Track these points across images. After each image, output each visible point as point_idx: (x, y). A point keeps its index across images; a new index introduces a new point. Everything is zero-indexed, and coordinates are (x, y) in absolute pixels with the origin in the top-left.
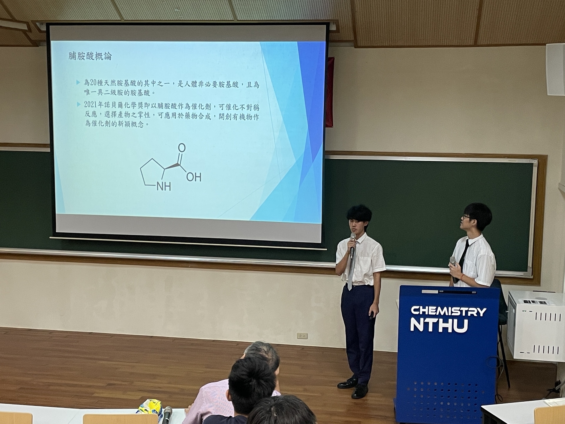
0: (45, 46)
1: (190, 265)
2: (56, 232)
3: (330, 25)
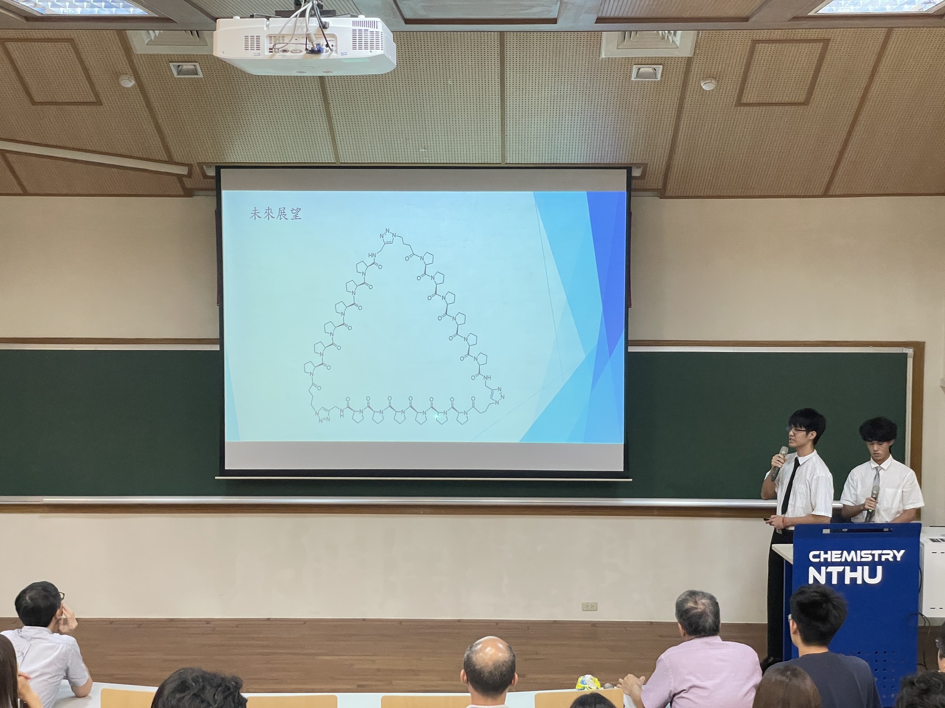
2: (226, 469)
3: (633, 170)
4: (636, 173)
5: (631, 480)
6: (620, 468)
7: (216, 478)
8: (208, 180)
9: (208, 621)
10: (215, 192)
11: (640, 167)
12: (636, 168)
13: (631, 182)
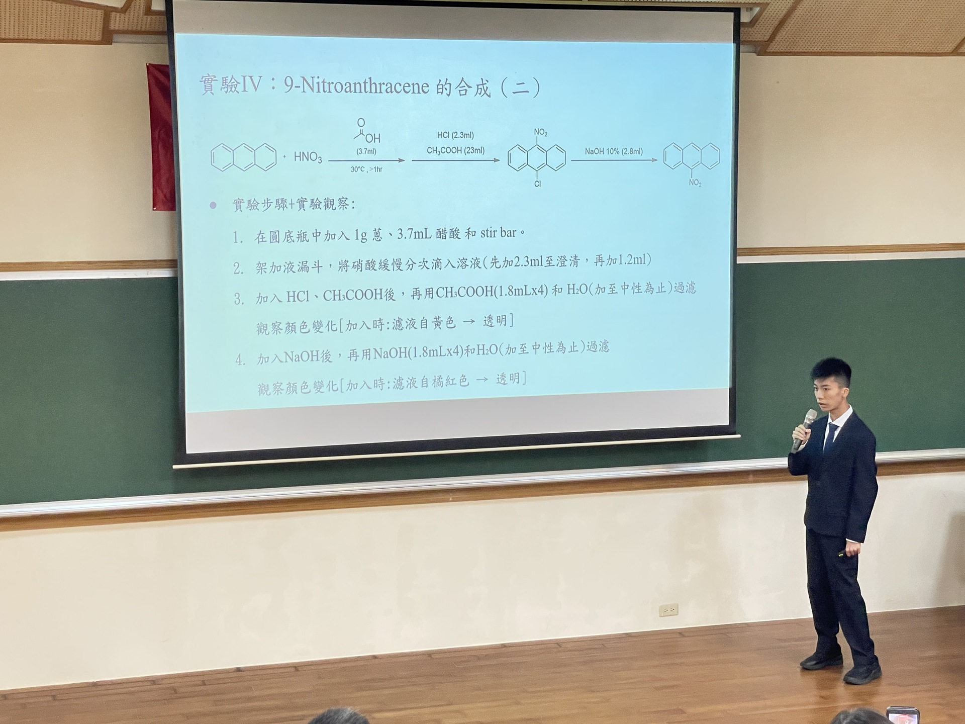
0: (164, 43)
1: (451, 497)
2: (187, 453)
4: (745, 18)
5: (739, 436)
6: (726, 422)
7: (175, 467)
8: (148, 17)
9: (154, 681)
12: (747, 11)
13: (740, 30)
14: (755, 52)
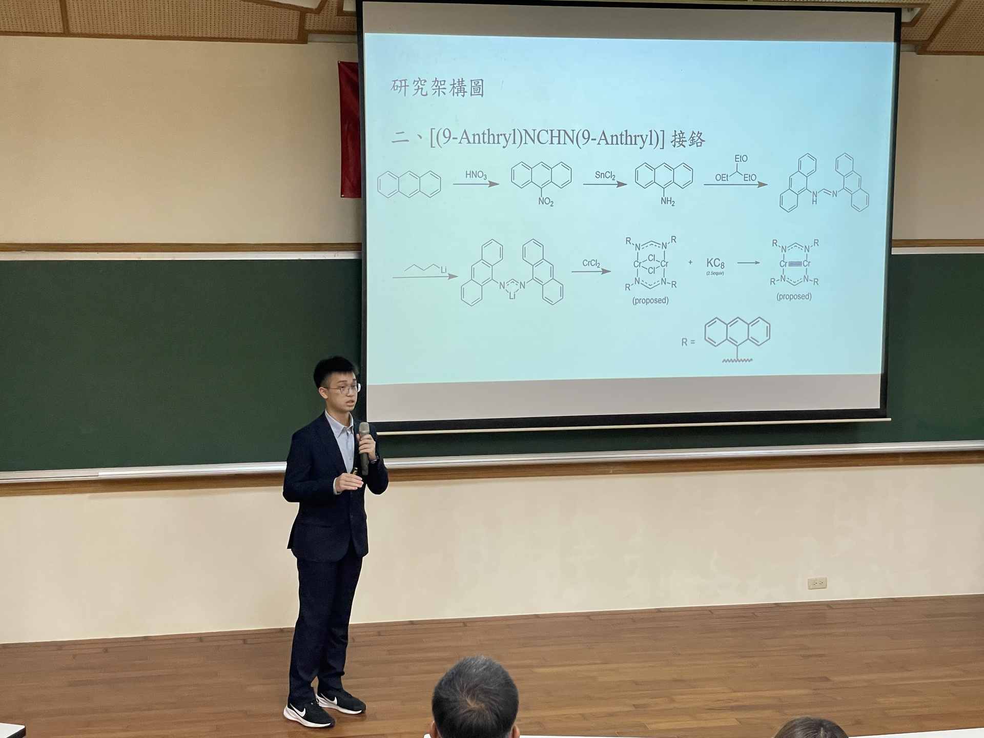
0: (355, 43)
2: (368, 421)
3: (902, 11)
4: (906, 18)
5: (890, 419)
6: (877, 406)
8: (341, 18)
10: (355, 38)
11: (912, 9)
12: (908, 11)
13: (900, 30)
14: (915, 51)
